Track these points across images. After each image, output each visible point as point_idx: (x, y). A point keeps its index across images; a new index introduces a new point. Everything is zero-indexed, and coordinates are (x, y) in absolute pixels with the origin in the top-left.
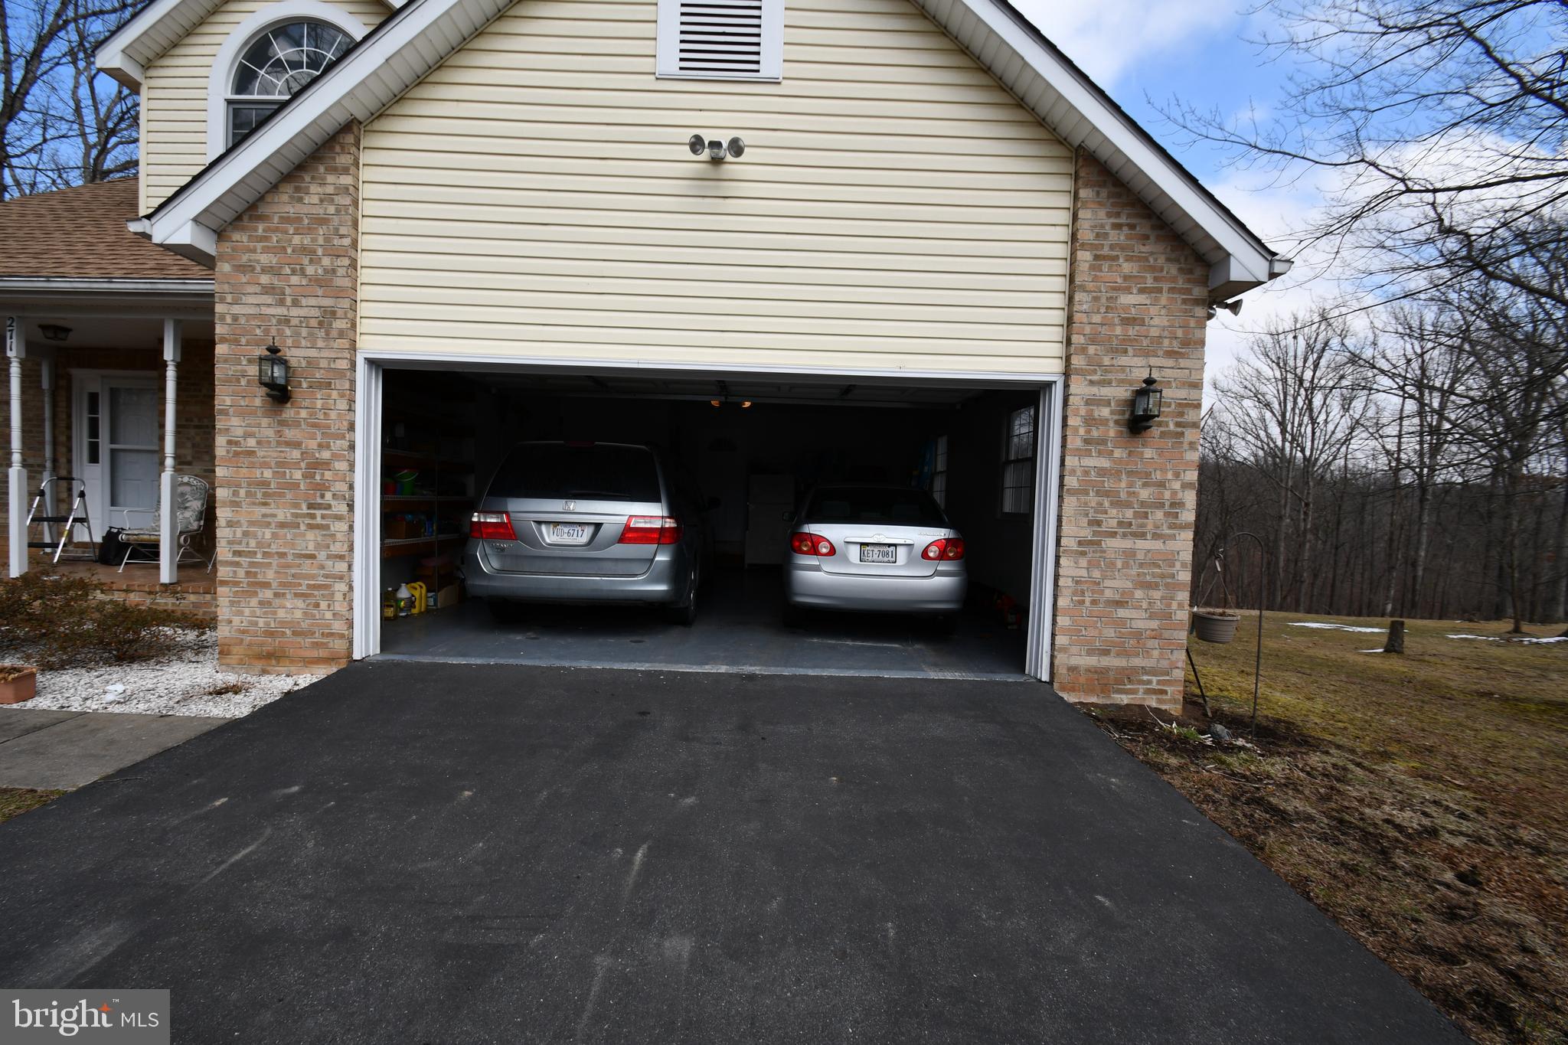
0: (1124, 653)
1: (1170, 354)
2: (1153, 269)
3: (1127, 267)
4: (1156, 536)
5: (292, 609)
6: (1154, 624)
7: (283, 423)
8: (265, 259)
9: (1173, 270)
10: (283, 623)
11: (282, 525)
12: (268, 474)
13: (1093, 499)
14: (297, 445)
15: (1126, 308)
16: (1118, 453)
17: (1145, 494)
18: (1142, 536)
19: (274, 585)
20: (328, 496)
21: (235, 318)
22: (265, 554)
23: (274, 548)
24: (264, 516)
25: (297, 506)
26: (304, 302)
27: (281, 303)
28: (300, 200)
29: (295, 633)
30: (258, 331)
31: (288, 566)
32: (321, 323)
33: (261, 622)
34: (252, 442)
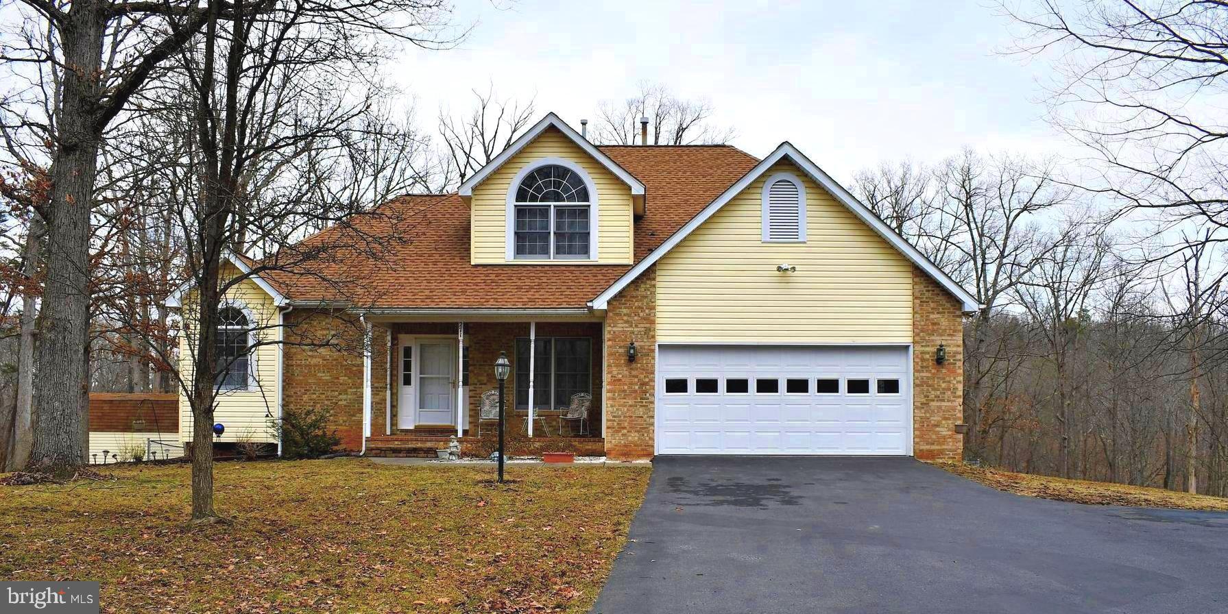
0: (939, 444)
1: (949, 335)
2: (941, 305)
3: (932, 305)
4: (948, 401)
5: (634, 437)
6: (950, 433)
7: (631, 369)
8: (625, 311)
9: (948, 305)
10: (631, 442)
11: (631, 406)
12: (626, 387)
13: (925, 388)
14: (637, 377)
15: (933, 319)
16: (933, 371)
17: (943, 385)
18: (943, 401)
19: (628, 427)
20: (648, 395)
21: (614, 332)
22: (625, 417)
23: (627, 414)
24: (625, 403)
25: (636, 399)
26: (639, 326)
27: (631, 326)
28: (638, 290)
29: (635, 446)
30: (623, 337)
31: (633, 421)
32: (645, 333)
33: (623, 442)
34: (620, 376)
